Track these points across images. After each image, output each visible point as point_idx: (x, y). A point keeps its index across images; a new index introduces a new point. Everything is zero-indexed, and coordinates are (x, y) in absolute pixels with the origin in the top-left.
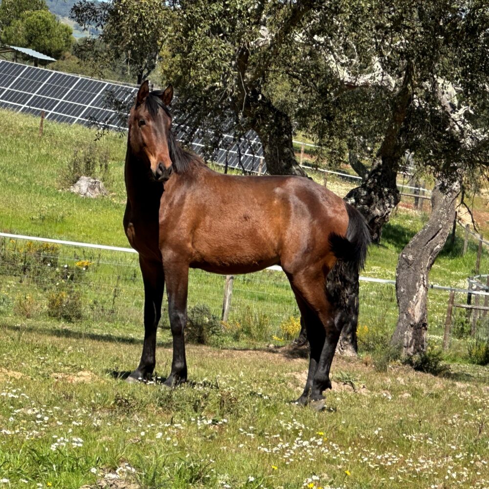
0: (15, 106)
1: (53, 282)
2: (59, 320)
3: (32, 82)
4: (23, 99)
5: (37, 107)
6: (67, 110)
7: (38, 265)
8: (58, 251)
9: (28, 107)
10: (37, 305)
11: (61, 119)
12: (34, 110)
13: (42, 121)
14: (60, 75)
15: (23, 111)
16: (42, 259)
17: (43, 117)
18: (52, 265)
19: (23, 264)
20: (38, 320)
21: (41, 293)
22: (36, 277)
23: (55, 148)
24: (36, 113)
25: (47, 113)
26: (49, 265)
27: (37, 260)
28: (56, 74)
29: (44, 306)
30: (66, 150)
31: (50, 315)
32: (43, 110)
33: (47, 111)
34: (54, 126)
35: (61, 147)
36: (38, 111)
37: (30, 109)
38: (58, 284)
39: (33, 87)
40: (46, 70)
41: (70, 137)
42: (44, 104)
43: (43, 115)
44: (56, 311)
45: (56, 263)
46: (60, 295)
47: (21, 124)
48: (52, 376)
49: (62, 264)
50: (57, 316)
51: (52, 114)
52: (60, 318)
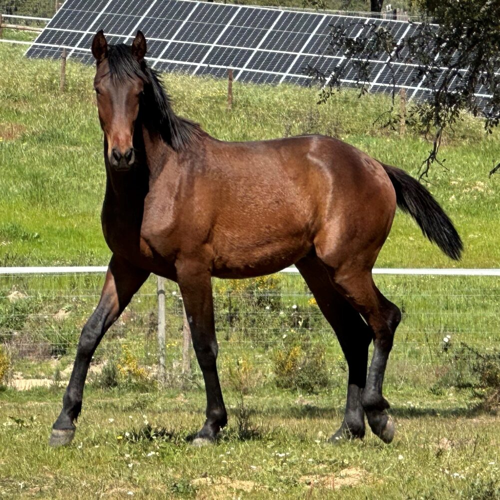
0: (186, 67)
1: (276, 334)
2: (294, 391)
3: (208, 26)
4: (197, 54)
5: (220, 64)
7: (250, 309)
8: (279, 285)
9: (206, 65)
10: (257, 372)
11: (259, 79)
12: (216, 69)
13: (230, 85)
14: (251, 10)
15: (198, 73)
16: (256, 300)
17: (231, 79)
18: (273, 308)
19: (227, 311)
20: (262, 396)
21: (260, 352)
22: (249, 329)
23: (255, 125)
24: (219, 74)
25: (237, 72)
26: (268, 308)
27: (249, 304)
28: (244, 9)
29: (268, 373)
30: (272, 126)
31: (278, 386)
32: (230, 67)
33: (236, 68)
34: (250, 89)
35: (265, 122)
36: (223, 70)
37: (209, 68)
38: (285, 336)
39: (210, 34)
40: (227, 5)
41: (275, 105)
42: (231, 59)
43: (231, 75)
44: (287, 379)
45: (279, 304)
46: (292, 353)
47: (198, 94)
48: (301, 481)
49: (289, 304)
50: (290, 387)
51: (245, 72)
52: (296, 389)
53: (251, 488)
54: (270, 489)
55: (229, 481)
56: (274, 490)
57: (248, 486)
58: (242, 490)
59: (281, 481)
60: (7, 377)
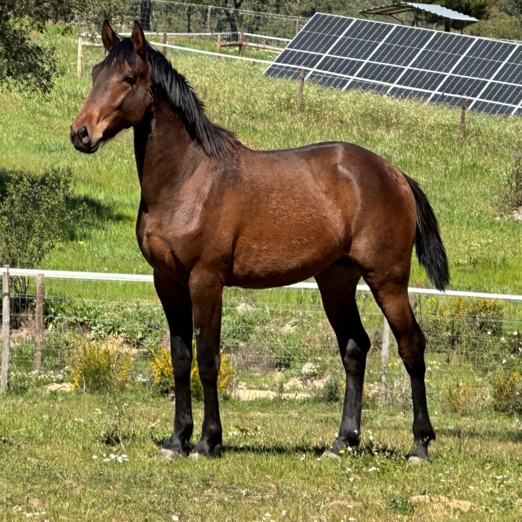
0: (421, 94)
1: (496, 359)
2: (511, 415)
3: (444, 55)
4: (432, 82)
5: (454, 93)
6: (499, 94)
7: (472, 334)
8: (501, 312)
9: (441, 93)
10: (475, 394)
11: (491, 110)
12: (450, 98)
13: (463, 114)
14: (487, 42)
15: (433, 100)
16: (478, 325)
17: (464, 108)
18: (494, 333)
19: (449, 334)
20: (479, 418)
21: (480, 376)
22: (471, 353)
23: (486, 154)
24: (453, 102)
25: (471, 101)
26: (489, 333)
27: (472, 328)
28: (480, 41)
29: (486, 396)
30: (502, 156)
31: (496, 409)
32: (464, 97)
33: (470, 98)
34: (482, 119)
35: (495, 152)
36: (457, 99)
37: (443, 97)
38: (504, 361)
39: (446, 63)
40: (464, 35)
41: (506, 136)
42: (465, 89)
43: (464, 104)
44: (505, 403)
45: (500, 329)
46: (511, 379)
47: (431, 121)
48: (517, 503)
49: (510, 330)
50: (507, 411)
51: (478, 102)
52: (513, 413)
53: (468, 508)
54: (487, 510)
55: (447, 500)
56: (491, 511)
57: (466, 505)
58: (459, 509)
59: (497, 502)
60: (231, 386)
